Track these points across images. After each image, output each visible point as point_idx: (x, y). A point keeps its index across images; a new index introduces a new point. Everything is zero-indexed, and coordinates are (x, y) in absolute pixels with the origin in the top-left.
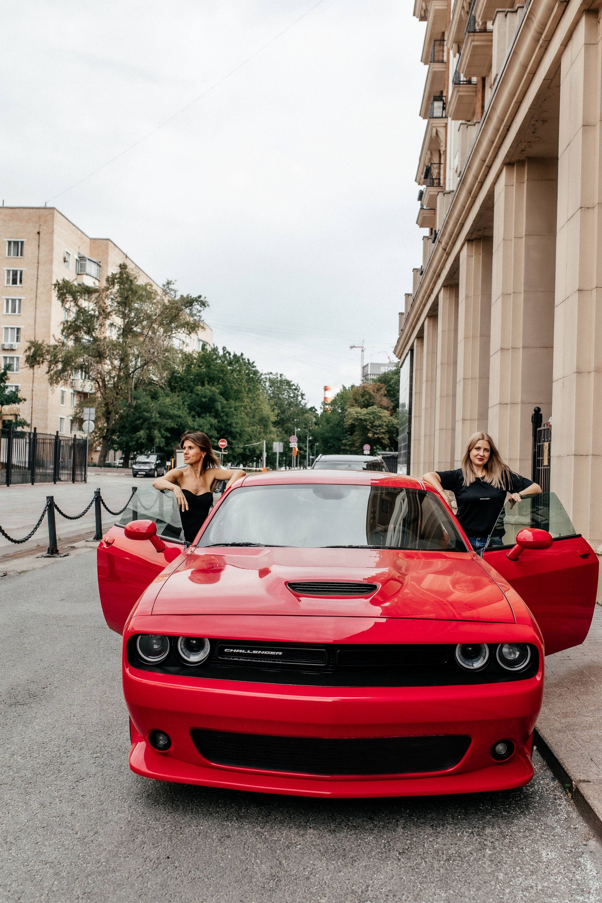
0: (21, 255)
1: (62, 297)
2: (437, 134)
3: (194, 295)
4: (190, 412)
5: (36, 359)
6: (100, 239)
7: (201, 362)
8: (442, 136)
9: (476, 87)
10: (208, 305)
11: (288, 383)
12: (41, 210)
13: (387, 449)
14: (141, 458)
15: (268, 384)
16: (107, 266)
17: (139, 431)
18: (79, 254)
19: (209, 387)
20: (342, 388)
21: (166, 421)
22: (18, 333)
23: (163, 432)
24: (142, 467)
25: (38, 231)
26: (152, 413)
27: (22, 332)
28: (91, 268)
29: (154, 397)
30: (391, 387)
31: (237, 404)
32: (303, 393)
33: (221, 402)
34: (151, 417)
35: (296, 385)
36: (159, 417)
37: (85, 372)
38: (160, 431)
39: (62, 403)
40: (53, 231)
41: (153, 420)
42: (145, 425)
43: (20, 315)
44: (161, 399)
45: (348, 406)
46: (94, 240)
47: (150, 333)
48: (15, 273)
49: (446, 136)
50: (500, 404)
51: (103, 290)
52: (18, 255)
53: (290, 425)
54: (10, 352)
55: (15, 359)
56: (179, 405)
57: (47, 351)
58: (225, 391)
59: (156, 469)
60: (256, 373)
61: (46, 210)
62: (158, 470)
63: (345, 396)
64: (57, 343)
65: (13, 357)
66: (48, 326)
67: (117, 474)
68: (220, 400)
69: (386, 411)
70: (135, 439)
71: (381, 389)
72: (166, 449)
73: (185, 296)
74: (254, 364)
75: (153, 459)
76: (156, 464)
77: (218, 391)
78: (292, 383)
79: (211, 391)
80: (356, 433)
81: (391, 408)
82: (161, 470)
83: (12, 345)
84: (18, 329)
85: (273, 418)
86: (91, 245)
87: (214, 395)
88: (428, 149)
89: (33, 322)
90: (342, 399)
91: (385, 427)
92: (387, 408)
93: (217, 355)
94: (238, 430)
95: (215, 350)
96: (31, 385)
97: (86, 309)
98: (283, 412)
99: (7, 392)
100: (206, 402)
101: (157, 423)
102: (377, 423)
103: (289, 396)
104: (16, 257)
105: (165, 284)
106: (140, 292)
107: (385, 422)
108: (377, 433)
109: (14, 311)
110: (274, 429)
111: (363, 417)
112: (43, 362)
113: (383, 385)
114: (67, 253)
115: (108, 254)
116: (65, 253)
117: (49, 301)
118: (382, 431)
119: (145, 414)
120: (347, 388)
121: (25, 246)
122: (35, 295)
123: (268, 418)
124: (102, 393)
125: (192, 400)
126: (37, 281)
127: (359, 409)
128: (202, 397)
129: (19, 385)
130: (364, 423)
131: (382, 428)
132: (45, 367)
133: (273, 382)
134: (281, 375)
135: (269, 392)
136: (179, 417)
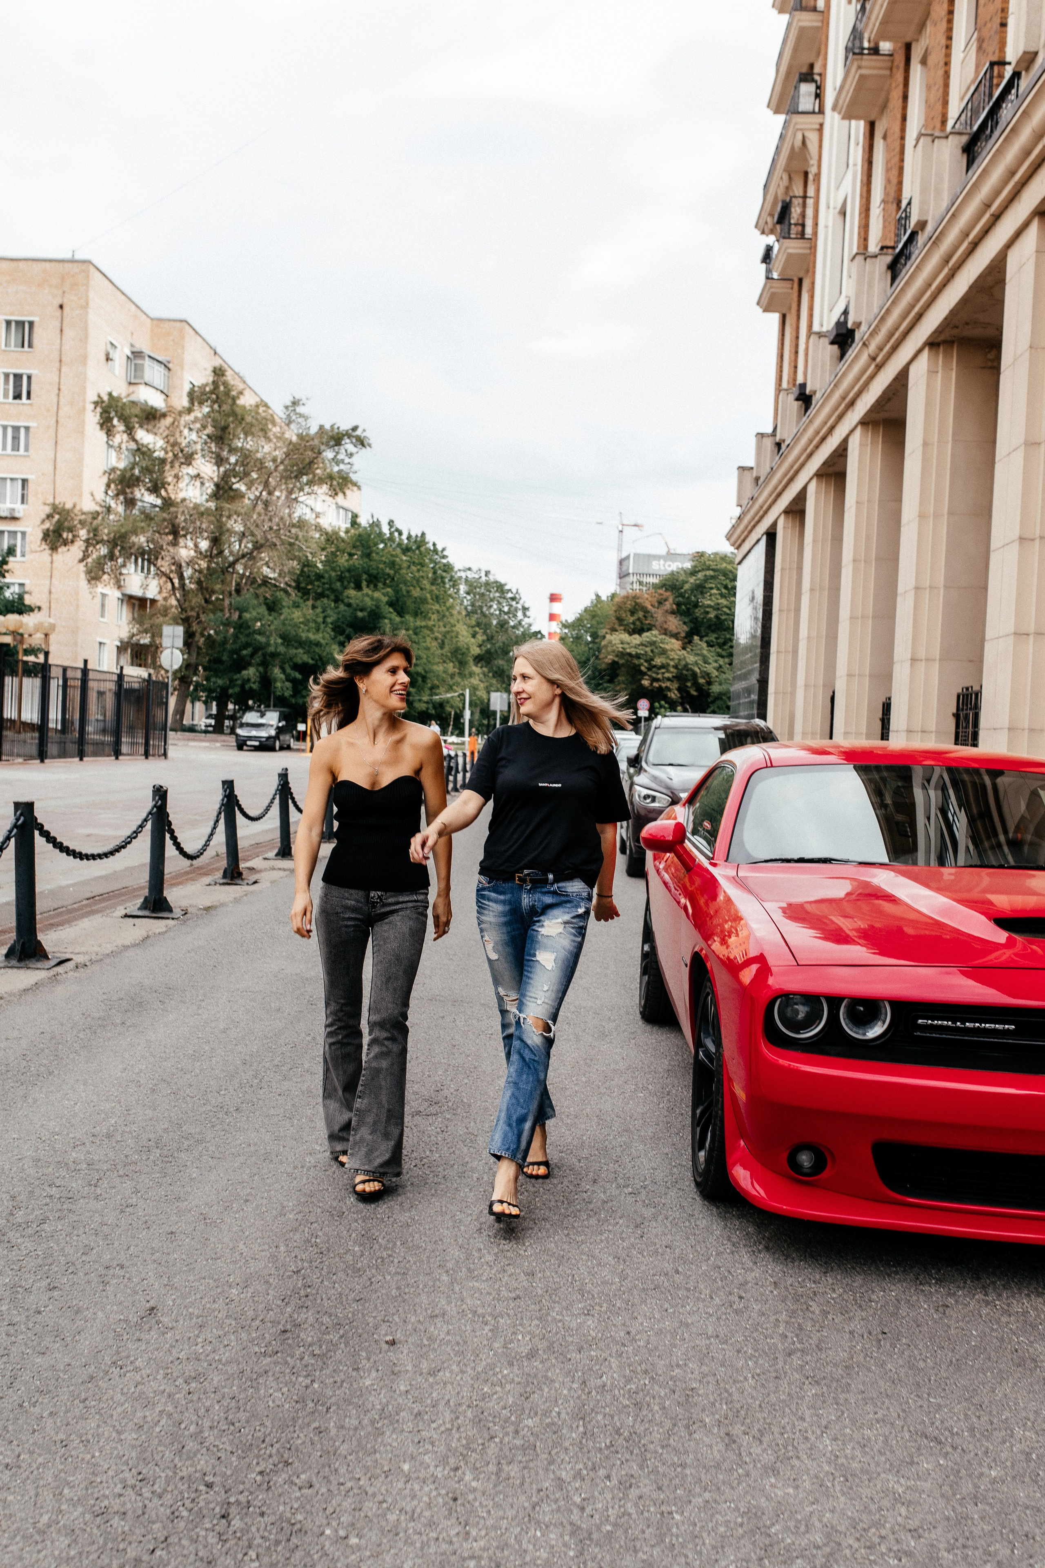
0: (30, 346)
1: (106, 424)
2: (804, 143)
3: (345, 426)
4: (335, 637)
5: (60, 535)
6: (170, 320)
7: (354, 547)
8: (813, 147)
9: (892, 62)
10: (370, 445)
11: (500, 587)
12: (66, 265)
13: (679, 708)
14: (251, 717)
15: (463, 588)
16: (182, 368)
17: (245, 668)
18: (132, 346)
19: (370, 593)
20: (594, 597)
21: (294, 651)
22: (23, 488)
23: (288, 670)
24: (254, 733)
25: (60, 302)
26: (268, 637)
27: (31, 486)
28: (153, 373)
29: (272, 607)
30: (683, 597)
31: (419, 623)
32: (526, 606)
33: (390, 619)
34: (268, 644)
35: (514, 591)
36: (282, 644)
37: (149, 561)
38: (283, 670)
39: (103, 616)
40: (87, 304)
41: (272, 649)
42: (258, 658)
43: (28, 456)
44: (285, 611)
45: (604, 631)
46: (159, 321)
47: (264, 493)
48: (18, 377)
49: (820, 147)
50: (1015, 634)
51: (180, 414)
52: (23, 346)
53: (501, 662)
54: (8, 522)
55: (19, 535)
56: (316, 622)
57: (81, 522)
58: (398, 600)
59: (277, 737)
60: (448, 568)
61: (75, 265)
62: (282, 738)
63: (599, 612)
64: (98, 509)
65: (15, 532)
66: (78, 477)
67: (207, 744)
68: (388, 615)
69: (674, 641)
70: (239, 682)
71: (666, 600)
72: (293, 701)
73: (327, 427)
74: (445, 553)
75: (272, 718)
76: (278, 728)
77: (385, 599)
78: (507, 587)
79: (372, 599)
80: (621, 678)
81: (683, 635)
82: (286, 738)
83: (13, 510)
84: (24, 481)
85: (476, 651)
86: (152, 331)
87: (378, 607)
88: (785, 170)
89: (51, 468)
90: (593, 617)
91: (672, 669)
92: (675, 636)
93: (381, 534)
94: (420, 669)
95: (376, 524)
96: (48, 582)
97: (151, 446)
98: (490, 639)
99: (8, 594)
100: (363, 619)
101: (279, 654)
102: (658, 661)
103: (500, 610)
104: (20, 349)
105: (289, 404)
106: (249, 419)
107: (672, 660)
108: (657, 680)
109: (16, 448)
110: (476, 670)
111: (633, 651)
112: (72, 542)
113: (668, 594)
114: (112, 344)
115: (183, 347)
116: (109, 346)
117: (81, 431)
118: (667, 675)
119: (258, 637)
120: (604, 598)
121: (37, 330)
122: (54, 419)
123: (468, 649)
124: (178, 600)
125: (338, 613)
126: (58, 395)
127: (625, 637)
128: (356, 610)
129: (26, 582)
130: (636, 662)
131: (668, 671)
132: (76, 550)
133: (472, 586)
134: (487, 573)
135: (466, 603)
136: (318, 644)
